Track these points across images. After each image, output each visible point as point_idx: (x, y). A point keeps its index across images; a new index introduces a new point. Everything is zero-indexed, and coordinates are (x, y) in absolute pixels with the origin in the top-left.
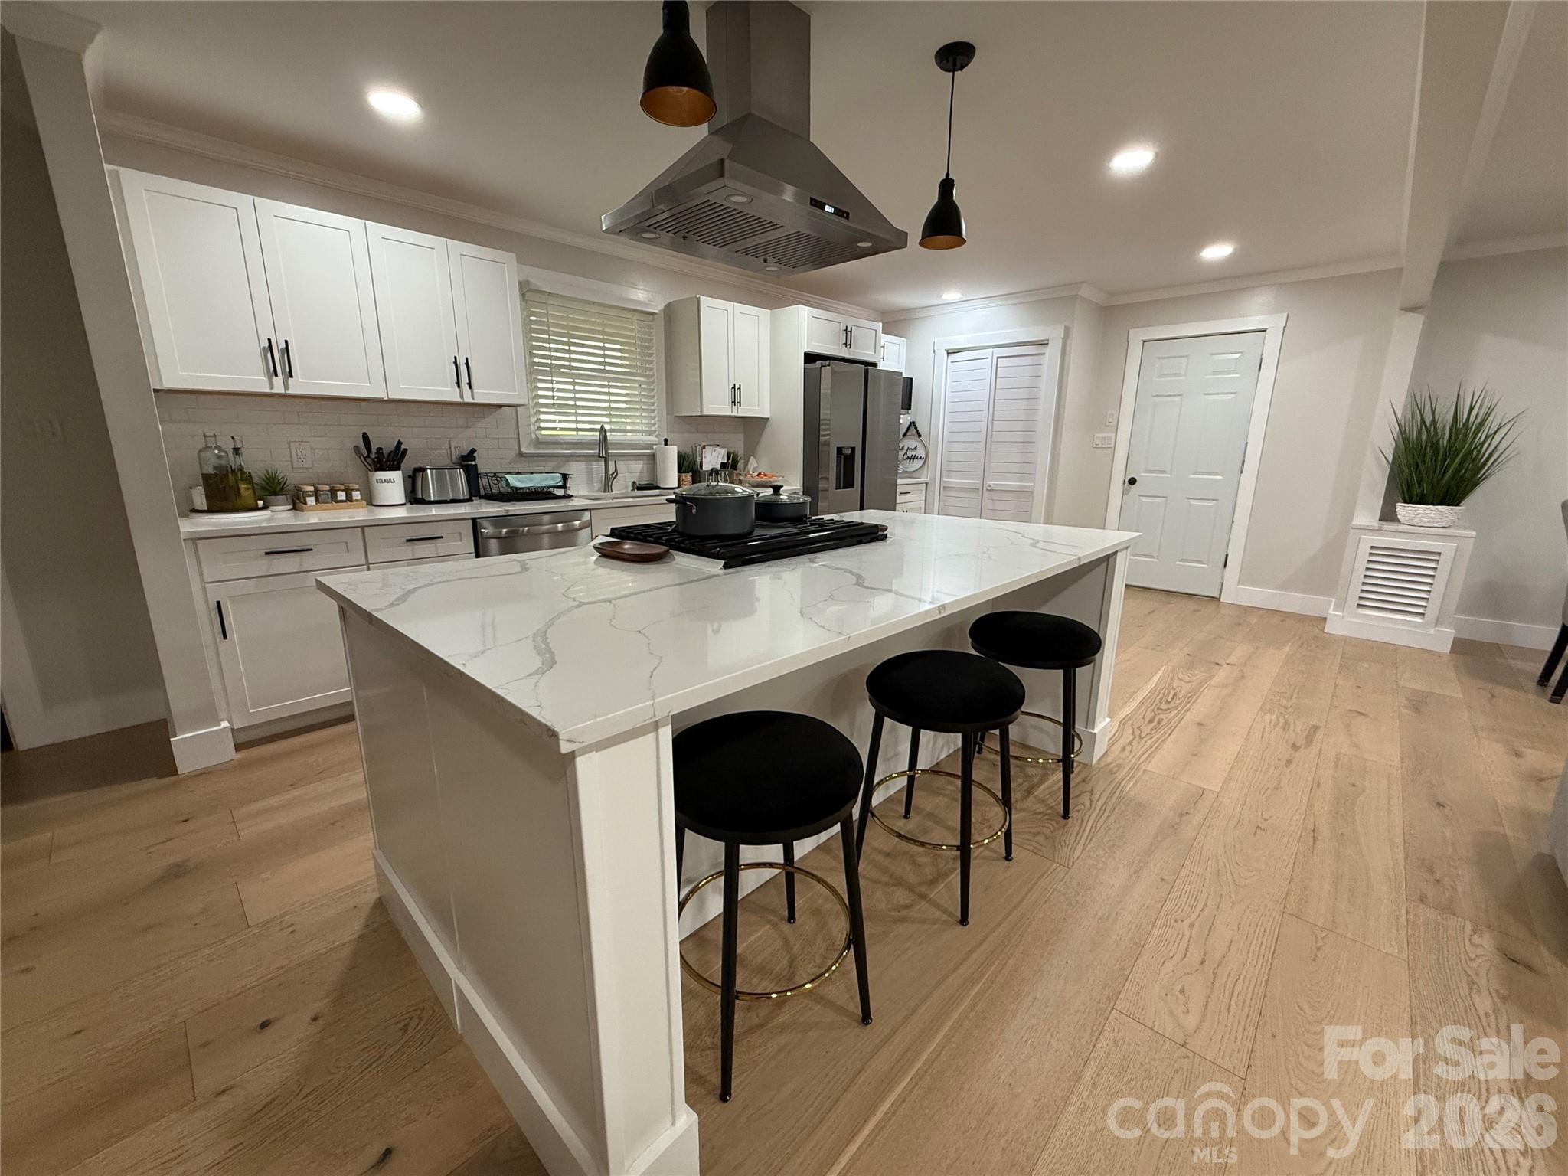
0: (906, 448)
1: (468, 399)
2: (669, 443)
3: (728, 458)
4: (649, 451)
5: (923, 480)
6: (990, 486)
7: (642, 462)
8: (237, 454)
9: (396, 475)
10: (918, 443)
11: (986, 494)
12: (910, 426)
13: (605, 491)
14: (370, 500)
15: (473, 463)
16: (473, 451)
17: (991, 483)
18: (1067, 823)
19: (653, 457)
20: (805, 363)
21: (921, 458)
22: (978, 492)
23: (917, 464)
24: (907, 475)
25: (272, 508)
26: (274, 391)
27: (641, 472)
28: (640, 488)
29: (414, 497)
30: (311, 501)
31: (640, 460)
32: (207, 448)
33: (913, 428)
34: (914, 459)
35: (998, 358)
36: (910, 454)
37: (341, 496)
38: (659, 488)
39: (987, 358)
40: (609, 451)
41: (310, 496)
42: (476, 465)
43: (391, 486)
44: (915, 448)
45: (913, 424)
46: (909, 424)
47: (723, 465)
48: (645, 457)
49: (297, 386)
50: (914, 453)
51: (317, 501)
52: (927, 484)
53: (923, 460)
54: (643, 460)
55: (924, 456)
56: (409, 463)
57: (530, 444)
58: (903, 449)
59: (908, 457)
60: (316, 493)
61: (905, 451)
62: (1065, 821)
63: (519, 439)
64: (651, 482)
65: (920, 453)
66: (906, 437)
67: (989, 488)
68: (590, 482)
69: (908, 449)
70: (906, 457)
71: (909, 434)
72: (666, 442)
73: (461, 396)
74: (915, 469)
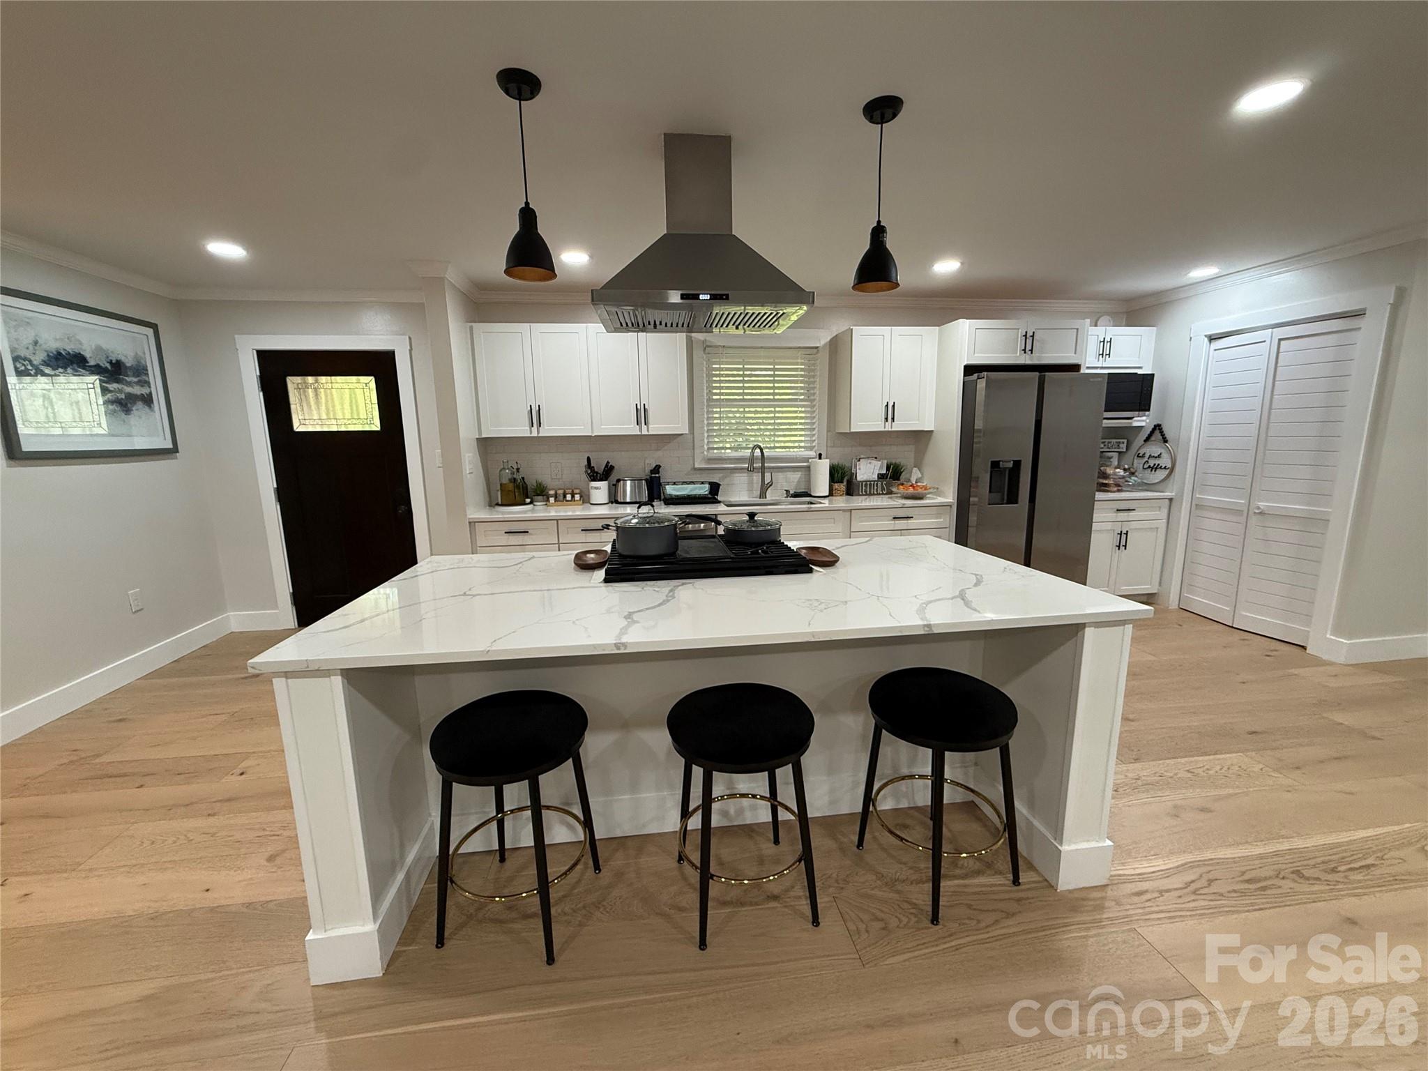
0: (1147, 456)
1: (645, 432)
2: (822, 456)
3: (888, 469)
4: (805, 464)
5: (1168, 494)
6: (1259, 508)
7: (800, 473)
8: (518, 472)
9: (603, 485)
10: (1163, 451)
11: (1254, 520)
12: (1154, 430)
13: (760, 498)
14: (586, 499)
15: (657, 475)
16: (660, 466)
17: (1262, 504)
18: (929, 928)
19: (808, 468)
20: (964, 376)
21: (1165, 468)
22: (1242, 515)
23: (1161, 475)
24: (1145, 488)
25: (536, 503)
26: (532, 435)
27: (799, 482)
28: (796, 495)
29: (614, 500)
30: (552, 500)
31: (797, 471)
32: (504, 469)
33: (1157, 432)
34: (1156, 468)
35: (1280, 340)
36: (1152, 463)
37: (569, 497)
38: (810, 496)
39: (1264, 341)
40: (766, 465)
41: (552, 497)
42: (659, 477)
43: (600, 491)
44: (1159, 456)
45: (1158, 427)
46: (1153, 427)
47: (881, 477)
48: (803, 469)
49: (545, 432)
50: (1157, 462)
51: (555, 501)
52: (1171, 500)
53: (1168, 470)
54: (801, 471)
55: (1169, 465)
56: (614, 477)
57: (701, 461)
58: (1143, 456)
59: (1149, 467)
60: (556, 496)
61: (1146, 459)
62: (930, 925)
63: (694, 457)
64: (806, 491)
65: (1165, 461)
66: (1149, 443)
67: (1257, 511)
68: (750, 490)
69: (1150, 456)
70: (1146, 466)
71: (1153, 438)
72: (820, 456)
73: (641, 430)
74: (1157, 481)
